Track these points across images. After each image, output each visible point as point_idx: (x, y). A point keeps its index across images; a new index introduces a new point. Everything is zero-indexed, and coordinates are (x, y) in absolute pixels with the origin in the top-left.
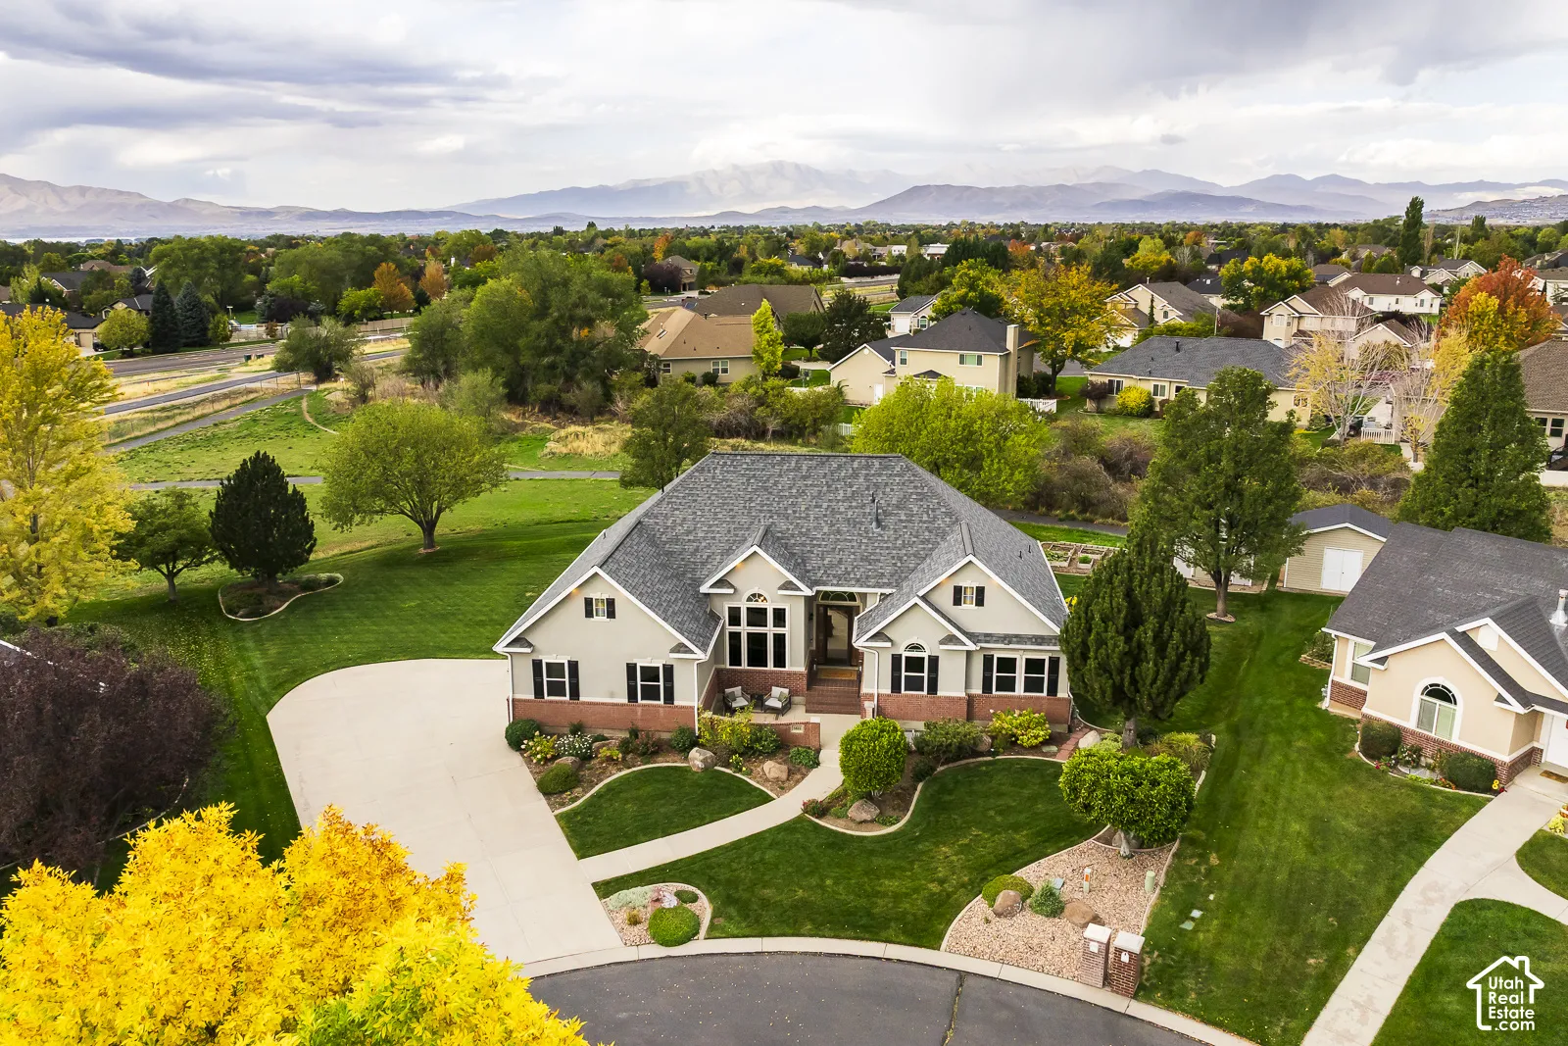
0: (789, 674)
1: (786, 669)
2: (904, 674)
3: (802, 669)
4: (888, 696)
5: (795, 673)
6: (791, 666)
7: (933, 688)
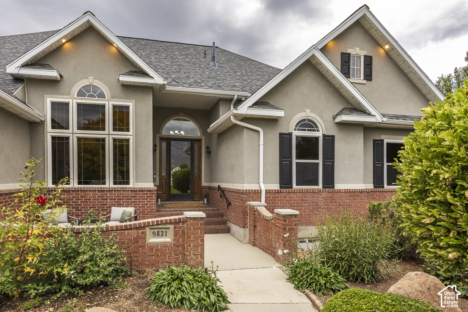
0: (134, 191)
1: (131, 185)
2: (295, 161)
3: (150, 185)
4: (278, 192)
5: (142, 190)
6: (137, 180)
7: (329, 182)
